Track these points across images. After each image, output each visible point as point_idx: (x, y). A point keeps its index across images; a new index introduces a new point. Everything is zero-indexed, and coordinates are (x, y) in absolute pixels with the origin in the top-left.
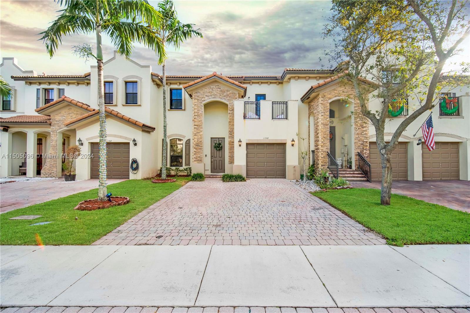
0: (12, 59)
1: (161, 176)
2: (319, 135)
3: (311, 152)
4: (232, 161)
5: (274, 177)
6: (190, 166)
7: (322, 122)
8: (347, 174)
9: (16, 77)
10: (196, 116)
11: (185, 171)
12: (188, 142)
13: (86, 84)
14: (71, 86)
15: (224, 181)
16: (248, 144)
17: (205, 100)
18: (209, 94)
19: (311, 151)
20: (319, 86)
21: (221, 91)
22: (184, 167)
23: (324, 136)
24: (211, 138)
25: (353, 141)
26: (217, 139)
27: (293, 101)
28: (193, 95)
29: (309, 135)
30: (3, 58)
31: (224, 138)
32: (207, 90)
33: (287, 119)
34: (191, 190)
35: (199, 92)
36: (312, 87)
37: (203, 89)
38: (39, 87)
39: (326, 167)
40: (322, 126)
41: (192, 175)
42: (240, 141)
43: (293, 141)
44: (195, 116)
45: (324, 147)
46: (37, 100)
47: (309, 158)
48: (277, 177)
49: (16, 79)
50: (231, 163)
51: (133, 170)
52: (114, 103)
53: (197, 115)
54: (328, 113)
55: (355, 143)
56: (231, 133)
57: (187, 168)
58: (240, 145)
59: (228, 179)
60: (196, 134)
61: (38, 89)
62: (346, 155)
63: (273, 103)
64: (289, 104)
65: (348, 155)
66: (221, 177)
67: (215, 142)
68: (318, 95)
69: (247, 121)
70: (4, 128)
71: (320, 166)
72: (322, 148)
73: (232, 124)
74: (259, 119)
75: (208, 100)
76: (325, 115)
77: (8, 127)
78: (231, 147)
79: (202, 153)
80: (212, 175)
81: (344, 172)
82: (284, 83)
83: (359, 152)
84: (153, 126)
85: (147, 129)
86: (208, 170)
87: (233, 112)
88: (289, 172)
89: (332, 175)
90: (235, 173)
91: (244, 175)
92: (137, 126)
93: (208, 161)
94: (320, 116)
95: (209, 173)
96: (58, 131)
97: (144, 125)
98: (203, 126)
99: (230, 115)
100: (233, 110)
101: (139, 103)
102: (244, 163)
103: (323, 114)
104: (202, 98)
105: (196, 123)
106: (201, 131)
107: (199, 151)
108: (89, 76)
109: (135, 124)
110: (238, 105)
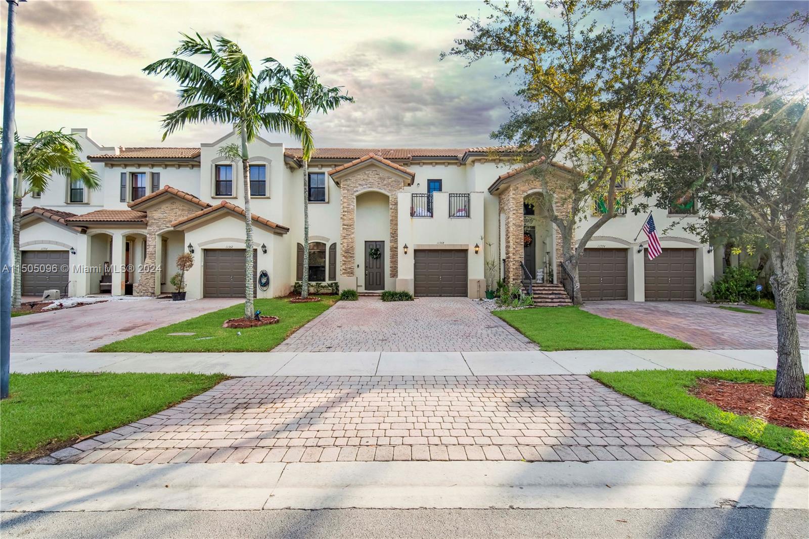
0: (85, 130)
1: (300, 294)
2: (511, 239)
3: (502, 262)
4: (394, 274)
5: (451, 295)
6: (335, 280)
7: (514, 222)
8: (546, 290)
9: (94, 157)
10: (345, 212)
11: (330, 288)
12: (333, 247)
13: (191, 166)
14: (169, 169)
15: (384, 300)
16: (416, 251)
17: (357, 191)
18: (364, 183)
19: (501, 260)
20: (509, 177)
21: (380, 178)
22: (327, 282)
23: (517, 241)
24: (366, 242)
25: (555, 247)
26: (374, 244)
27: (477, 192)
28: (342, 183)
29: (500, 238)
30: (72, 129)
31: (384, 241)
32: (360, 176)
33: (469, 217)
34: (345, 310)
35: (350, 180)
36: (500, 178)
37: (356, 175)
38: (124, 171)
39: (519, 281)
40: (514, 227)
41: (341, 292)
42: (406, 247)
43: (477, 246)
44: (343, 211)
45: (518, 255)
46: (121, 188)
47: (500, 269)
48: (456, 295)
49: (92, 159)
50: (393, 277)
51: (261, 286)
52: (234, 195)
53: (347, 211)
54: (522, 211)
55: (557, 249)
56: (394, 235)
57: (332, 284)
58: (406, 253)
59: (390, 298)
60: (345, 237)
61: (122, 174)
62: (548, 265)
63: (450, 195)
64: (472, 196)
65: (550, 265)
66: (379, 296)
67: (371, 247)
68: (509, 186)
69: (415, 220)
70: (82, 229)
71: (511, 280)
72: (514, 257)
73: (394, 222)
74: (432, 216)
75: (361, 190)
76: (518, 213)
77: (87, 228)
78: (394, 255)
79: (353, 263)
80: (367, 293)
81: (542, 288)
82: (467, 166)
83: (562, 261)
84: (288, 227)
85: (280, 231)
86: (361, 286)
87: (397, 207)
88: (472, 288)
89: (525, 292)
90: (399, 289)
91: (412, 292)
92: (268, 227)
93: (360, 273)
94: (511, 215)
95: (362, 290)
96: (156, 234)
97: (277, 226)
98: (355, 226)
99: (392, 211)
100: (396, 204)
101: (267, 195)
102: (412, 277)
103: (514, 212)
104: (355, 187)
105: (346, 222)
106: (353, 233)
107: (350, 259)
108: (198, 158)
109: (257, 221)
110: (403, 199)
